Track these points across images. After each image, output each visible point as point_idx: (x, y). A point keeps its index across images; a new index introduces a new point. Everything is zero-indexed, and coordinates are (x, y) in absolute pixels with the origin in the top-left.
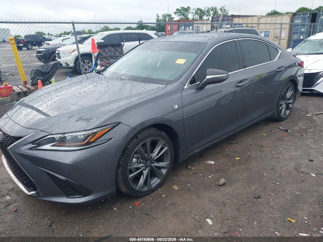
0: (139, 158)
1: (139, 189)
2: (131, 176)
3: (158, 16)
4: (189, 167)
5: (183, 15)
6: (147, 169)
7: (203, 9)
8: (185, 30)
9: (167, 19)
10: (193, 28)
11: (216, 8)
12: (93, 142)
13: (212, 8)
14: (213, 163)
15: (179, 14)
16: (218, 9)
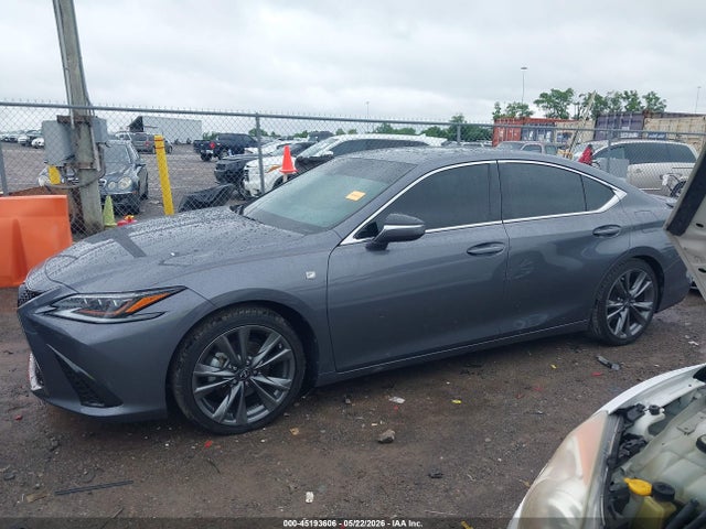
0: (225, 360)
1: (218, 417)
2: (199, 389)
3: (498, 107)
4: (348, 401)
5: (555, 107)
6: (241, 383)
7: (603, 95)
8: (535, 138)
9: (517, 115)
10: (552, 136)
11: (635, 95)
12: (131, 314)
13: (626, 93)
14: (401, 401)
15: (545, 104)
16: (640, 95)
